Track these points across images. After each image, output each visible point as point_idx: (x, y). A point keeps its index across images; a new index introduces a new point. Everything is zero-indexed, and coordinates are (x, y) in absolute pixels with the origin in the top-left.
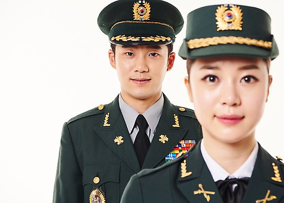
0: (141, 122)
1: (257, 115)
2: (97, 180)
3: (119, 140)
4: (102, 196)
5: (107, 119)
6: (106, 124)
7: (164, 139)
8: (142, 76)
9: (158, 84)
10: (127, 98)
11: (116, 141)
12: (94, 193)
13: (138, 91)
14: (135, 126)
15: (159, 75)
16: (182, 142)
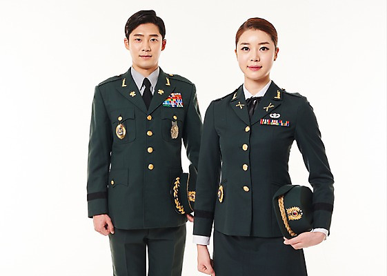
0: (146, 83)
1: (269, 66)
2: (120, 119)
3: (133, 94)
4: (124, 128)
5: (124, 82)
6: (123, 85)
7: (161, 92)
8: (146, 54)
9: (156, 59)
10: (137, 68)
11: (131, 94)
12: (119, 126)
13: (144, 63)
14: (143, 86)
15: (157, 53)
16: (172, 94)
